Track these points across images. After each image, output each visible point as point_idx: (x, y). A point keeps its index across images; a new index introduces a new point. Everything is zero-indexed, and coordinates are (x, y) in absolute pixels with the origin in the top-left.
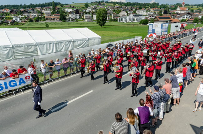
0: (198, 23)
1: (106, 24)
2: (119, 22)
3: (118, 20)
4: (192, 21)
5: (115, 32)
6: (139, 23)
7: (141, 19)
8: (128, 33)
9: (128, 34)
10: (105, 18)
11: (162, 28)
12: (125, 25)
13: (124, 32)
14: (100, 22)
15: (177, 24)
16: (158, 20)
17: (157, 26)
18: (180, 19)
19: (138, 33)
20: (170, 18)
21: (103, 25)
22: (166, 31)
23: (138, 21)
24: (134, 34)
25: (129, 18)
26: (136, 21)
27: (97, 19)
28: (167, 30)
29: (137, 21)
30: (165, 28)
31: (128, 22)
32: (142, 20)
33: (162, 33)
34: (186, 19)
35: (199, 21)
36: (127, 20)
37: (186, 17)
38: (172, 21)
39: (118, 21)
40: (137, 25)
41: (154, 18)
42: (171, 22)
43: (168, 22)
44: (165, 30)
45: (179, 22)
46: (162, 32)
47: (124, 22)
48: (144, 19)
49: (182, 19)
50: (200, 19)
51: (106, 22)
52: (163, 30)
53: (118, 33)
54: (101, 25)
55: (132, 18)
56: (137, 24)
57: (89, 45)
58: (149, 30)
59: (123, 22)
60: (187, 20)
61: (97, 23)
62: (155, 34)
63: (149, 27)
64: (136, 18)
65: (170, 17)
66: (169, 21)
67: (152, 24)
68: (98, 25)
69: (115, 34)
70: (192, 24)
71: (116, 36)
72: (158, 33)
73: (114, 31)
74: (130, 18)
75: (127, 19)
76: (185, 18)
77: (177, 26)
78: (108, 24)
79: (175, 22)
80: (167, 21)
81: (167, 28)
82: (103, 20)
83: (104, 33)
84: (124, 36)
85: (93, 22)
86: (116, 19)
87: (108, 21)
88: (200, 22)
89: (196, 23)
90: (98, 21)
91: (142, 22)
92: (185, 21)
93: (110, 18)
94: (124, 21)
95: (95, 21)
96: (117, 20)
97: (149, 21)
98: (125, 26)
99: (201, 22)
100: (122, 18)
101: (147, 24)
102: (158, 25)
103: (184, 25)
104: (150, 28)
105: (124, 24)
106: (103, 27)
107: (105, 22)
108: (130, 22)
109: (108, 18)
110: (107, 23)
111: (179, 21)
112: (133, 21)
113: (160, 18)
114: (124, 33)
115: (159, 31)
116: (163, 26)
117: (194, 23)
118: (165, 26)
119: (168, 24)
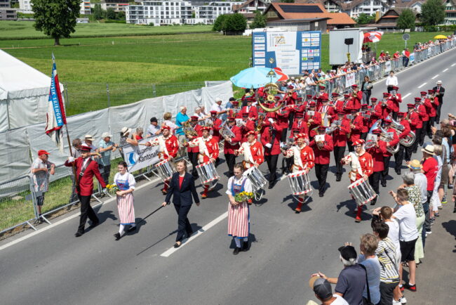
0: (412, 30)
1: (78, 31)
2: (133, 22)
3: (127, 15)
5: (121, 64)
6: (210, 28)
7: (218, 11)
8: (171, 67)
9: (172, 71)
10: (70, 5)
11: (299, 46)
12: (157, 34)
13: (156, 62)
14: (53, 21)
15: (348, 34)
16: (280, 17)
17: (280, 39)
18: (355, 15)
19: (214, 69)
20: (322, 12)
21: (67, 36)
22: (315, 59)
23: (207, 19)
24: (197, 70)
25: (170, 6)
26: (198, 20)
27: (34, 9)
28: (317, 53)
29: (201, 20)
30: (311, 48)
31: (166, 21)
32: (222, 17)
33: (301, 66)
34: (374, 15)
35: (417, 22)
36: (165, 15)
37: (374, 10)
38: (329, 22)
39: (128, 19)
40: (204, 36)
41: (264, 8)
42: (325, 25)
43: (316, 24)
44: (311, 55)
45: (351, 26)
46: (303, 64)
47: (152, 25)
48: (227, 12)
49: (361, 15)
50: (418, 15)
51: (79, 21)
52: (305, 54)
53: (133, 69)
54: (56, 36)
55: (183, 8)
56: (204, 32)
57: (14, 125)
58: (256, 56)
59: (149, 21)
60: (377, 20)
61: (38, 27)
63: (252, 43)
64: (196, 10)
65: (321, 7)
66: (318, 21)
67: (264, 34)
68: (41, 34)
69: (121, 72)
70: (394, 31)
71: (128, 80)
72: (287, 67)
73: (113, 60)
74: (175, 6)
75: (165, 11)
76: (372, 12)
77: (349, 42)
78: (87, 28)
79: (340, 27)
80: (312, 22)
81: (317, 48)
82: (64, 12)
83: (71, 70)
84: (160, 78)
85: (19, 22)
86: (117, 10)
87: (83, 16)
88: (418, 26)
89: (408, 30)
90: (41, 18)
91: (224, 25)
92: (372, 22)
93: (93, 6)
94: (153, 21)
95: (28, 16)
96: (123, 15)
97: (249, 19)
98: (159, 37)
99: (422, 25)
100: (141, 8)
101: (243, 31)
102: (285, 35)
103: (373, 37)
104: (257, 47)
105: (151, 31)
106: (63, 41)
107: (74, 23)
108: (178, 21)
109: (82, 5)
110: (83, 26)
111: (353, 22)
112: (188, 21)
113: (286, 9)
114: (157, 67)
115: (291, 58)
116: (303, 40)
117: (400, 28)
118: (309, 40)
119: (318, 34)
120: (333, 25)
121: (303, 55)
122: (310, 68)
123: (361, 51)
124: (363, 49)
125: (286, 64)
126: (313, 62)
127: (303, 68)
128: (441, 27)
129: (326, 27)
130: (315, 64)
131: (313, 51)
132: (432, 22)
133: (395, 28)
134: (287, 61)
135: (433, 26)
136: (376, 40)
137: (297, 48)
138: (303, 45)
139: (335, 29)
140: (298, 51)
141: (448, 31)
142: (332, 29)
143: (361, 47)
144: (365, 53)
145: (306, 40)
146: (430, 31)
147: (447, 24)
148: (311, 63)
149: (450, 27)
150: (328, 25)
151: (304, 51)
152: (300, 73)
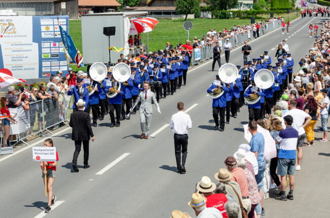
0: (197, 17)
4: (173, 8)
11: (37, 37)
15: (108, 20)
22: (60, 57)
30: (55, 40)
33: (41, 67)
35: (203, 5)
38: (81, 2)
42: (76, 7)
44: (55, 51)
45: (115, 8)
46: (44, 64)
52: (47, 48)
60: (149, 1)
62: (8, 72)
70: (174, 18)
72: (19, 68)
77: (109, 31)
79: (98, 9)
88: (204, 10)
89: (191, 16)
92: (142, 3)
99: (210, 10)
102: (15, 20)
111: (117, 4)
115: (25, 54)
116: (43, 29)
117: (182, 13)
118: (51, 28)
119: (65, 20)
120: (87, 7)
121: (44, 51)
122: (55, 69)
123: (127, 45)
124: (130, 41)
125: (18, 63)
126: (59, 60)
127: (44, 70)
128: (234, 13)
129: (77, 10)
130: (62, 63)
131: (57, 44)
132: (223, 6)
133: (174, 13)
134: (20, 58)
135: (224, 11)
136: (148, 29)
137: (34, 41)
138: (43, 35)
139: (91, 12)
140: (37, 45)
141: (244, 18)
142: (85, 14)
143: (127, 39)
144: (132, 48)
145: (47, 28)
146: (221, 18)
147: (242, 9)
148: (56, 63)
149: (246, 12)
150: (80, 7)
151: (47, 45)
152: (40, 76)
